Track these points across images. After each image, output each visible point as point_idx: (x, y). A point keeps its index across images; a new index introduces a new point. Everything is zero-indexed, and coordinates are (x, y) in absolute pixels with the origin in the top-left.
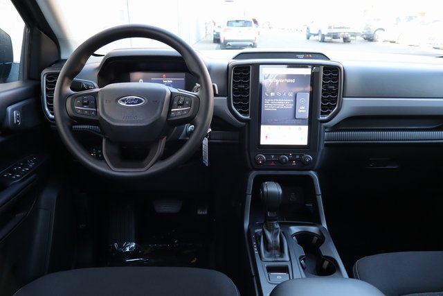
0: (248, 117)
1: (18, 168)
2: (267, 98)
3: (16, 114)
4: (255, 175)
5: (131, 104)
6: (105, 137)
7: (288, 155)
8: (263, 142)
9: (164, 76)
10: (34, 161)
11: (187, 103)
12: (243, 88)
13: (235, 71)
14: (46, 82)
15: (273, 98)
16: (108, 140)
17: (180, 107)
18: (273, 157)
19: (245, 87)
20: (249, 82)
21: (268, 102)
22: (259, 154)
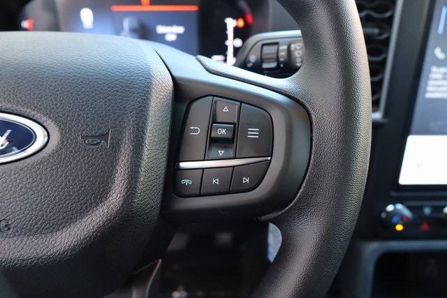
2: (440, 63)
11: (253, 132)
12: (372, 35)
17: (221, 153)
18: (427, 211)
19: (380, 34)
20: (391, 18)
21: (439, 76)
22: (394, 203)
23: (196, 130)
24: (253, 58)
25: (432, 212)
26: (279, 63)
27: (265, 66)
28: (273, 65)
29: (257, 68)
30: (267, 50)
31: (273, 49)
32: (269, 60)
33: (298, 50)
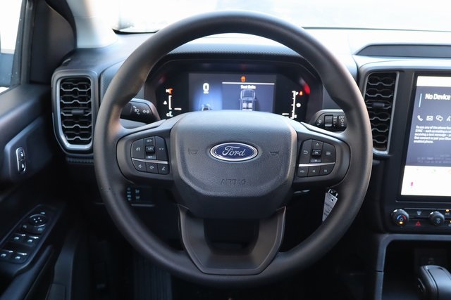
0: (386, 153)
1: (20, 237)
2: (421, 124)
3: (19, 154)
4: (389, 242)
5: (233, 157)
6: (183, 209)
7: (443, 212)
8: (406, 191)
9: (243, 78)
10: (45, 221)
11: (328, 153)
12: (382, 107)
13: (370, 80)
14: (61, 91)
15: (429, 124)
16: (189, 215)
17: (316, 161)
18: (419, 213)
19: (386, 106)
20: (392, 98)
21: (421, 131)
22: (398, 209)
23: (306, 152)
24: (320, 121)
25: (421, 214)
26: (333, 124)
27: (326, 125)
28: (330, 125)
29: (322, 126)
30: (327, 118)
31: (330, 118)
32: (328, 123)
33: (342, 119)
